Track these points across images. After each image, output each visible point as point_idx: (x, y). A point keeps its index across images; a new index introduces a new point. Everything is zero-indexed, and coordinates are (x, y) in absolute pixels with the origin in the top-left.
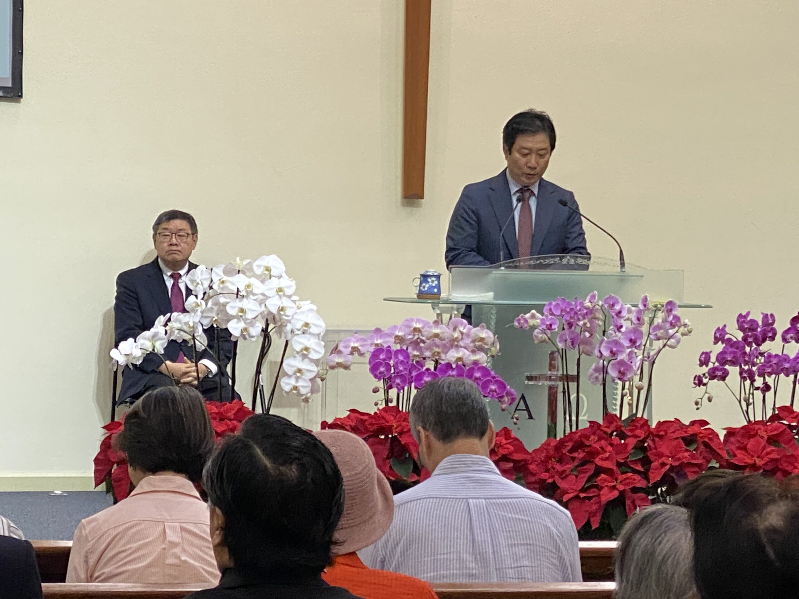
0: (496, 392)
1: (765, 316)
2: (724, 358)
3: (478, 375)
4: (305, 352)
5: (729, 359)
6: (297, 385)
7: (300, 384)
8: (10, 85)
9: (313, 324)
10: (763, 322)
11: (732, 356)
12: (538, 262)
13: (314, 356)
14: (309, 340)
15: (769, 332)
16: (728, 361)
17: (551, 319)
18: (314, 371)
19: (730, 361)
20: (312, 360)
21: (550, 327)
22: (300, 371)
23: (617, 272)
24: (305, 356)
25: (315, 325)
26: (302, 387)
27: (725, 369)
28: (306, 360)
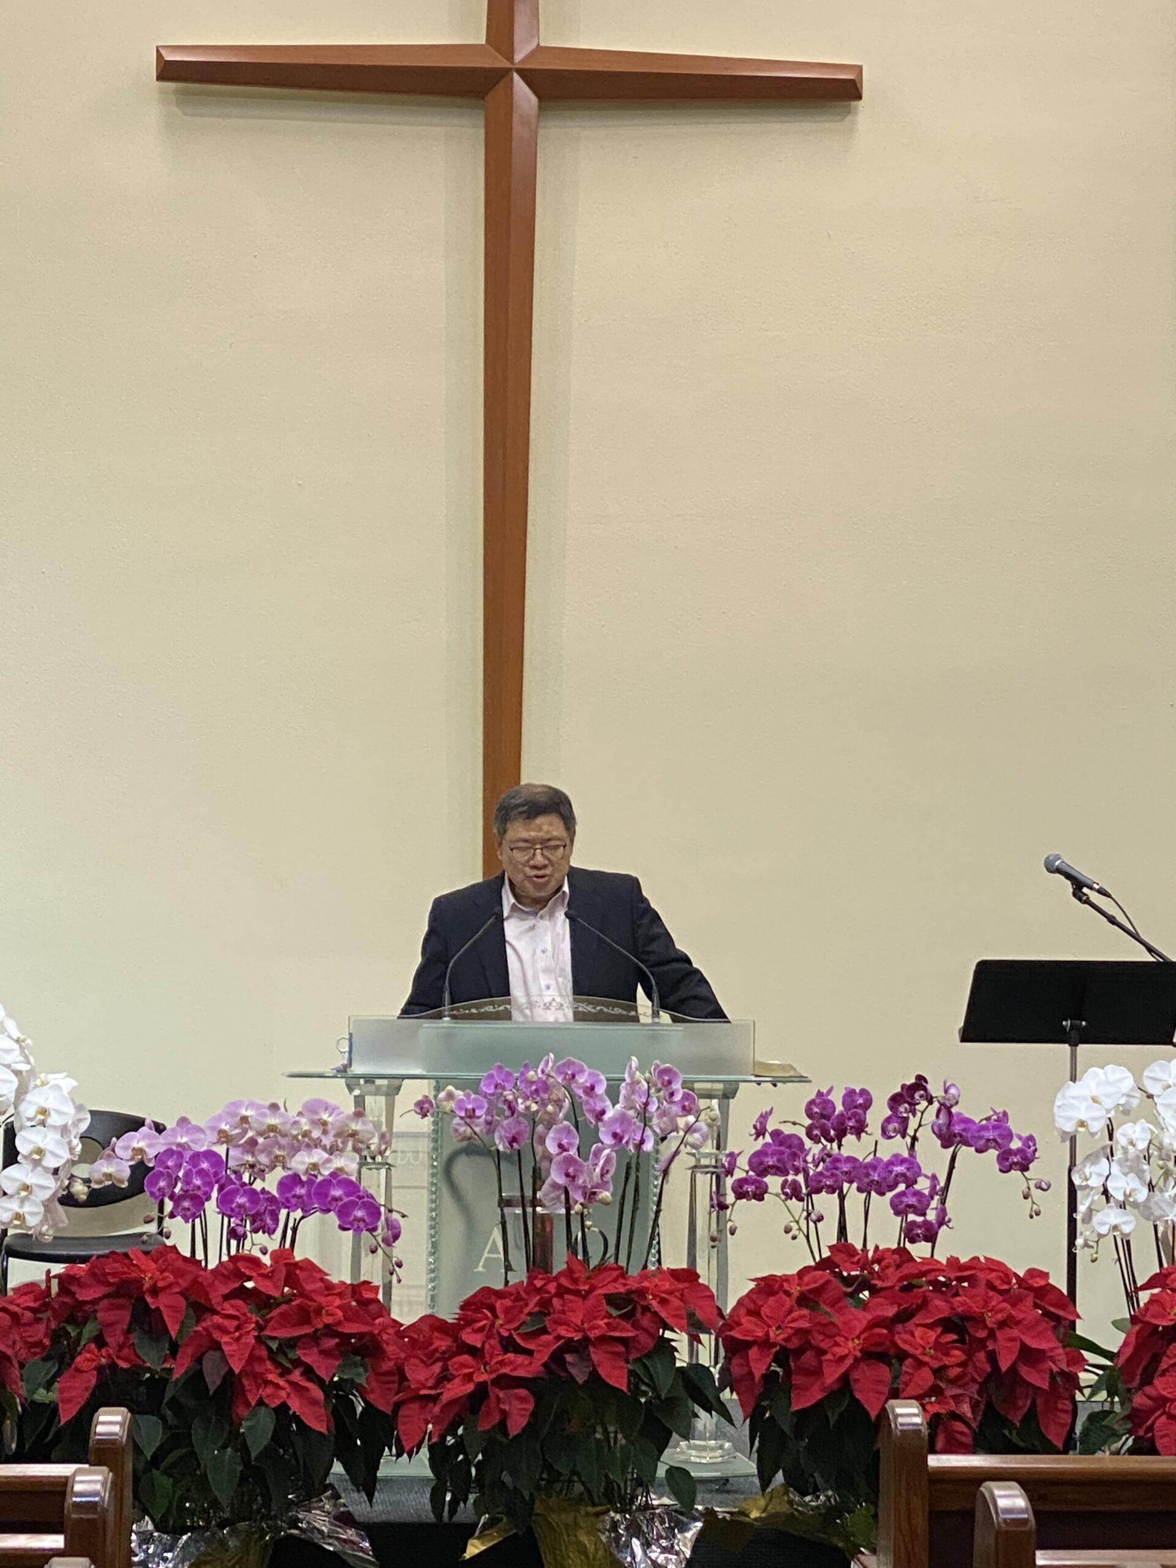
0: (364, 1221)
1: (850, 1094)
2: (761, 1163)
3: (337, 1192)
4: (36, 1157)
5: (771, 1163)
6: (20, 1211)
7: (27, 1209)
9: (54, 1110)
10: (844, 1104)
11: (775, 1159)
13: (51, 1163)
14: (45, 1137)
15: (850, 1119)
16: (769, 1166)
17: (475, 1099)
18: (50, 1188)
19: (773, 1167)
20: (46, 1169)
21: (471, 1115)
22: (27, 1188)
24: (37, 1163)
25: (59, 1112)
26: (32, 1214)
27: (760, 1182)
28: (39, 1169)
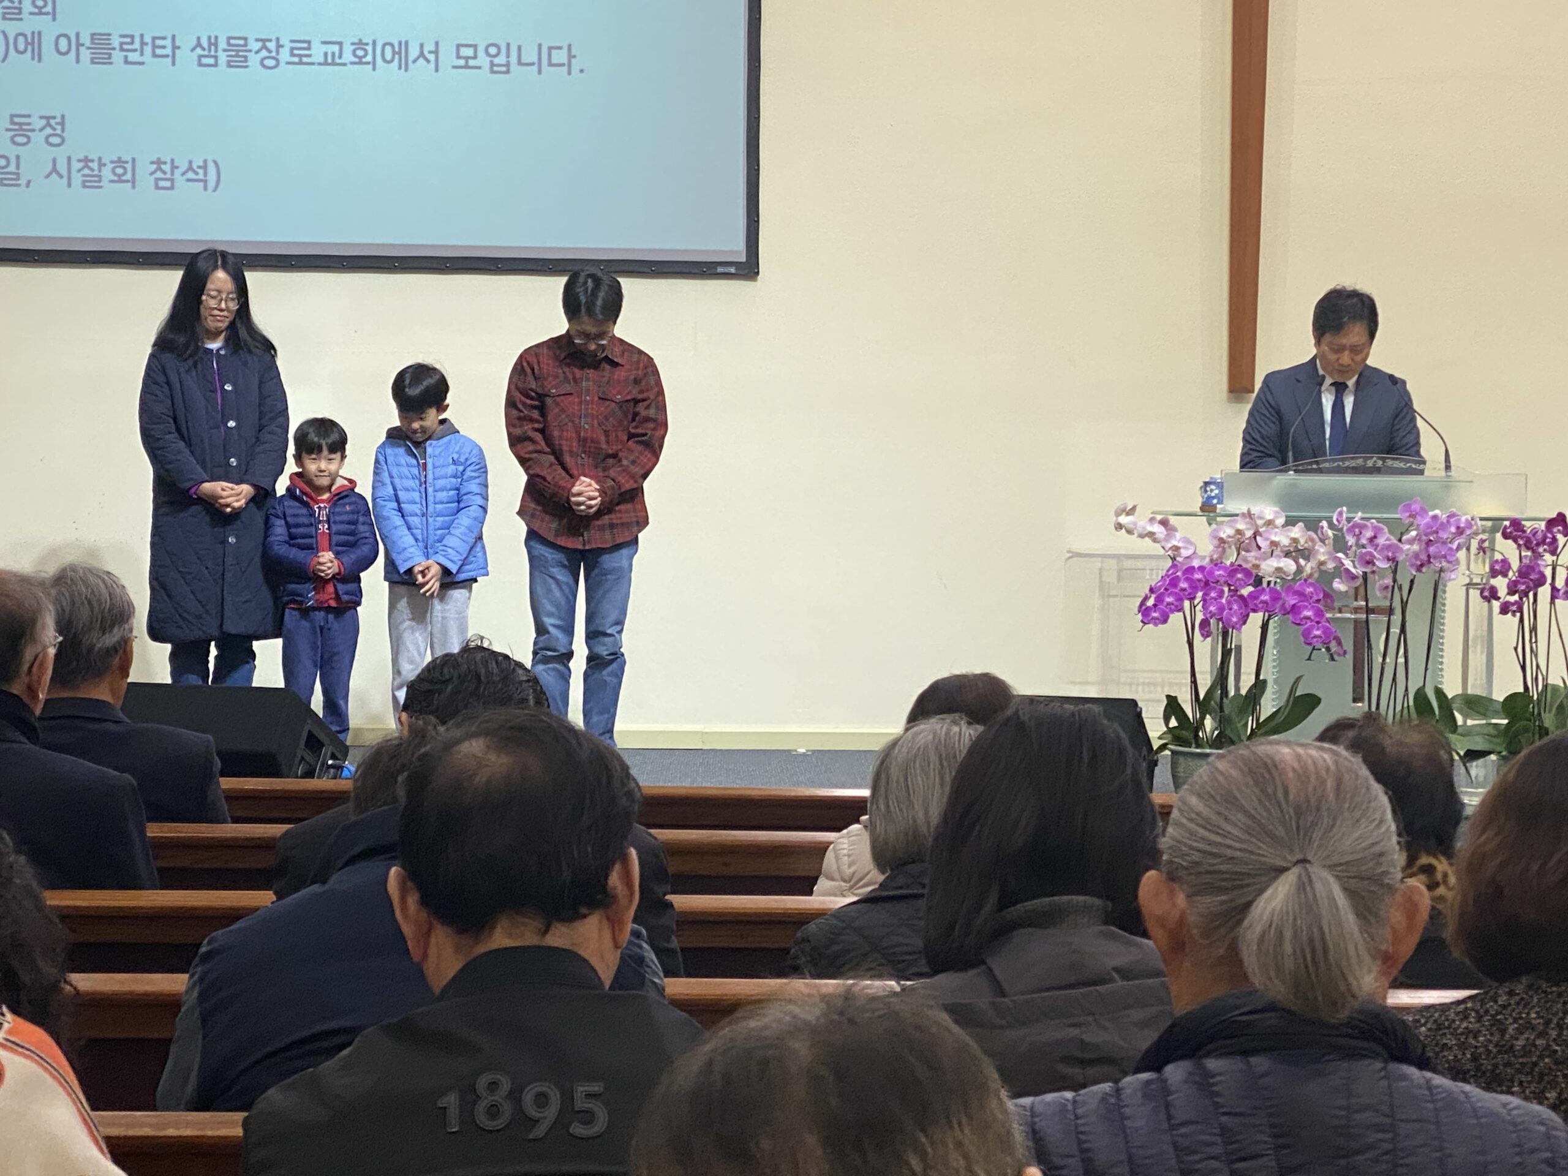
8: (744, 259)
12: (1336, 464)
23: (1441, 477)
